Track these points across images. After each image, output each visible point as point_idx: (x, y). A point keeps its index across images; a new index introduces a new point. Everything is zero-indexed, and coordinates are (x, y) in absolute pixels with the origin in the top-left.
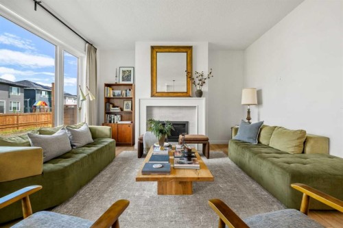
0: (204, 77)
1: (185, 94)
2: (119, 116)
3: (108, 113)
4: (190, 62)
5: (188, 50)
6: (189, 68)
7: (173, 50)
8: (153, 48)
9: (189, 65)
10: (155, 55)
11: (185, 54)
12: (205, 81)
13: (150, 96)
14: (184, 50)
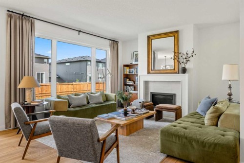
0: (189, 56)
1: (173, 71)
2: (132, 87)
3: (125, 85)
4: (177, 44)
5: (175, 34)
6: (176, 49)
7: (163, 36)
8: (148, 37)
9: (176, 46)
10: (151, 42)
11: (173, 37)
12: (190, 59)
13: (147, 73)
14: (172, 35)
